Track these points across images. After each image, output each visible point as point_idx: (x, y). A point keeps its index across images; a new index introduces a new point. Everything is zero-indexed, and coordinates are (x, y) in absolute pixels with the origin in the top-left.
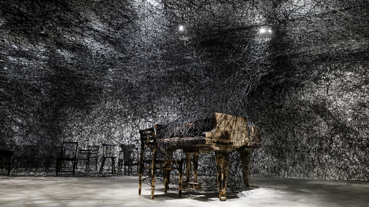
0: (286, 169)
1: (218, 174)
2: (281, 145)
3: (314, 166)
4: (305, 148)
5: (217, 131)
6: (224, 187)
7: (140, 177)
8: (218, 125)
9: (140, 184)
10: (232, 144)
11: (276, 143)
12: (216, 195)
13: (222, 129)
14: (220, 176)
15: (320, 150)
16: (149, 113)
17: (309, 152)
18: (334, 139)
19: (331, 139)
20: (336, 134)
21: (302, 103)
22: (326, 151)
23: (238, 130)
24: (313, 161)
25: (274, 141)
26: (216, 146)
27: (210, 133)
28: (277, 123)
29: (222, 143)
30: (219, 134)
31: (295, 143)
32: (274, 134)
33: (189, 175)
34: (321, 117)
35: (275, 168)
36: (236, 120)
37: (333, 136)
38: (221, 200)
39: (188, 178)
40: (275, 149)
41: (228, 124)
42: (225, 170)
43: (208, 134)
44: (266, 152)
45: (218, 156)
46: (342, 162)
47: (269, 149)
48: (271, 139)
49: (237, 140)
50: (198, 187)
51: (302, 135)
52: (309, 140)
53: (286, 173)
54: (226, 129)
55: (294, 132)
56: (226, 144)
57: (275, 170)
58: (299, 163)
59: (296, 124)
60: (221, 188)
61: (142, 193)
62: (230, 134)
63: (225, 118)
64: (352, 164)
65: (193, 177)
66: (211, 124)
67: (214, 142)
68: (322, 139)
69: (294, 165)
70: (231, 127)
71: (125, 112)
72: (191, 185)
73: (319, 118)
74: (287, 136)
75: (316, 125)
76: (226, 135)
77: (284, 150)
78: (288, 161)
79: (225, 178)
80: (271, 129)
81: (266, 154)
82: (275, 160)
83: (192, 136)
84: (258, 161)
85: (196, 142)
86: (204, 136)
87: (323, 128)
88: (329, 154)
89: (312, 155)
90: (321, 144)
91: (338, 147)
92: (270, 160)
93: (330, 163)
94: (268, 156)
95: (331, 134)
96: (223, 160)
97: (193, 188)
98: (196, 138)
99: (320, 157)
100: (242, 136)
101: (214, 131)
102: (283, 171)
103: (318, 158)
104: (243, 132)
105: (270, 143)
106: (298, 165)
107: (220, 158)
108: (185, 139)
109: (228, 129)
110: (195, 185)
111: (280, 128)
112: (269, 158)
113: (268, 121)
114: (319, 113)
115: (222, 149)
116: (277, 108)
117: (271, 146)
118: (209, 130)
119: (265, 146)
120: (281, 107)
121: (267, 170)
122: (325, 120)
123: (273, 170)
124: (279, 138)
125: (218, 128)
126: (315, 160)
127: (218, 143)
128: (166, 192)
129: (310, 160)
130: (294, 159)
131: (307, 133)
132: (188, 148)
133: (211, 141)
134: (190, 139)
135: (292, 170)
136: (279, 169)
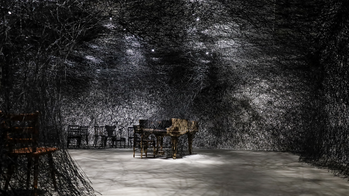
0: (221, 143)
1: (172, 147)
2: (219, 128)
3: (239, 142)
4: (234, 130)
5: (172, 127)
6: (175, 153)
7: (134, 148)
8: (173, 124)
9: (134, 152)
10: (180, 133)
11: (216, 126)
12: (172, 157)
13: (175, 126)
14: (173, 148)
15: (243, 131)
16: (125, 101)
17: (236, 132)
18: (252, 124)
19: (250, 124)
20: (253, 120)
21: (234, 99)
22: (246, 132)
23: (183, 126)
24: (238, 138)
25: (215, 124)
26: (172, 134)
27: (169, 128)
28: (217, 112)
29: (175, 133)
30: (173, 129)
31: (228, 126)
32: (215, 120)
33: (158, 147)
34: (245, 109)
35: (214, 143)
36: (182, 121)
37: (251, 122)
38: (174, 159)
39: (158, 149)
40: (215, 130)
41: (178, 123)
42: (176, 145)
43: (168, 129)
44: (209, 132)
45: (173, 138)
46: (255, 139)
47: (211, 130)
48: (213, 123)
49: (182, 131)
50: (163, 153)
51: (232, 121)
52: (237, 124)
53: (221, 146)
54: (177, 126)
55: (227, 119)
56: (177, 133)
57: (215, 144)
58: (230, 139)
59: (229, 114)
60: (173, 154)
61: (135, 156)
62: (179, 128)
63: (177, 121)
64: (260, 140)
65: (160, 149)
66: (170, 123)
67: (171, 133)
68: (244, 124)
69: (226, 140)
70: (179, 125)
71: (106, 99)
72: (160, 152)
73: (243, 110)
74: (223, 122)
75: (242, 114)
76: (177, 129)
77: (221, 131)
78: (223, 138)
79: (175, 149)
80: (213, 116)
81: (209, 133)
82: (214, 137)
83: (161, 129)
84: (203, 138)
85: (162, 132)
86: (166, 129)
87: (246, 117)
88: (248, 134)
89: (238, 134)
90: (244, 127)
91: (253, 130)
92: (212, 137)
93: (248, 140)
94: (210, 134)
95: (250, 121)
96: (175, 141)
97: (160, 154)
98: (162, 130)
99: (242, 136)
100: (185, 129)
101: (171, 127)
102: (219, 145)
103: (241, 136)
104: (185, 127)
105: (212, 125)
106: (229, 141)
107: (174, 139)
108: (157, 130)
109: (178, 126)
110: (161, 152)
111: (219, 115)
112: (211, 136)
113: (211, 111)
114: (244, 107)
115: (175, 135)
116: (218, 102)
117: (213, 128)
118: (168, 127)
119: (208, 128)
120: (220, 101)
121: (209, 144)
122: (247, 111)
123: (213, 144)
124: (218, 123)
125: (173, 125)
126: (239, 137)
127: (172, 133)
128: (146, 156)
129: (237, 137)
130: (226, 136)
131: (236, 119)
132: (158, 134)
133: (169, 132)
134: (160, 130)
135: (225, 144)
136: (217, 143)
